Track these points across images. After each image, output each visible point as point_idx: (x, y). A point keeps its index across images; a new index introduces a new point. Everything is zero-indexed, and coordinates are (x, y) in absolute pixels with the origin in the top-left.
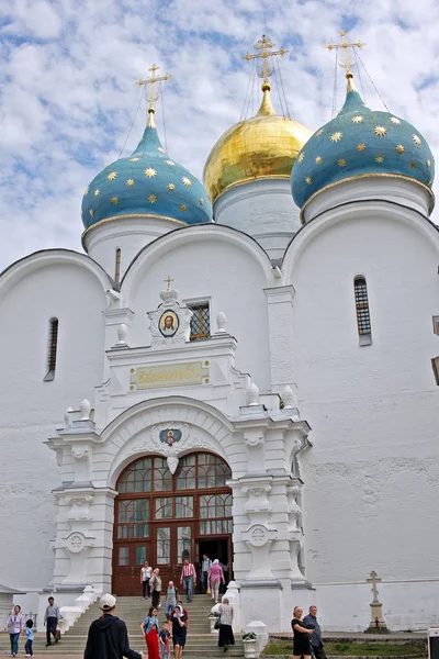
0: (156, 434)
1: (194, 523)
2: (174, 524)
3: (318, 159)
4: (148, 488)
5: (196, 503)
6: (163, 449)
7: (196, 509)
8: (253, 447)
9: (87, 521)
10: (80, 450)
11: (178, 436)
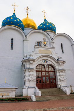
0: (43, 61)
1: (49, 76)
2: (46, 76)
3: (44, 27)
4: (41, 70)
5: (49, 73)
6: (44, 63)
7: (49, 74)
8: (60, 65)
9: (33, 75)
10: (32, 62)
11: (47, 62)
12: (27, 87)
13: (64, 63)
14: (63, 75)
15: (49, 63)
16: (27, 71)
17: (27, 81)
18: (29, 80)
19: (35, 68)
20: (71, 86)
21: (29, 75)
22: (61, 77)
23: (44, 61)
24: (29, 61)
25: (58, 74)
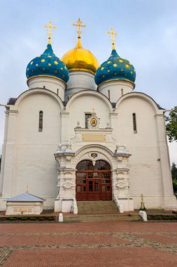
0: (90, 154)
3: (109, 71)
5: (100, 174)
6: (92, 159)
7: (100, 176)
8: (119, 161)
9: (70, 179)
10: (68, 158)
11: (96, 155)
12: (61, 199)
13: (127, 157)
14: (123, 179)
15: (100, 157)
16: (61, 173)
17: (61, 188)
18: (64, 187)
19: (74, 167)
20: (142, 196)
21: (65, 179)
22: (120, 181)
23: (92, 155)
24: (64, 155)
25: (114, 177)
